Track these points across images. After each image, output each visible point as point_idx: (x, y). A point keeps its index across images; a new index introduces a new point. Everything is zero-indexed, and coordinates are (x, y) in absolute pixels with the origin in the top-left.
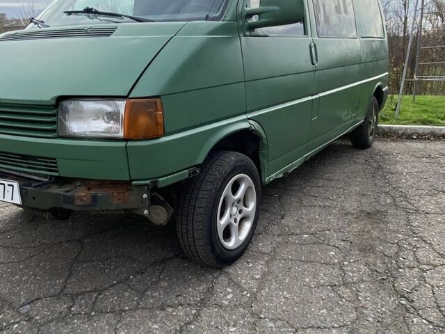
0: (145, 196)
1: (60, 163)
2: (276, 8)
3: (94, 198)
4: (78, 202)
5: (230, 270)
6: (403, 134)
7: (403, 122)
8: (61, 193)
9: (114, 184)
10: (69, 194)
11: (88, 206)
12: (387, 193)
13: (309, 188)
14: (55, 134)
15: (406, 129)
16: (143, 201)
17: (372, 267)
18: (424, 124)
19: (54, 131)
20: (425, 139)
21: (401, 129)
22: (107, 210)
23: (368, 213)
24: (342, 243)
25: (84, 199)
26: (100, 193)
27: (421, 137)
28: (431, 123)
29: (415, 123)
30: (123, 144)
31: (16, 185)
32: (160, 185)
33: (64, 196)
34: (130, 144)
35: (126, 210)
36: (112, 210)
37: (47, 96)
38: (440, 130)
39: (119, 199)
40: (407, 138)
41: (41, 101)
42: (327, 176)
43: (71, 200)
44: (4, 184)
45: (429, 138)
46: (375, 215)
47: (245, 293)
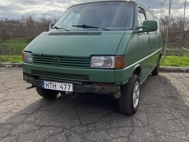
0: (119, 88)
1: (90, 77)
2: (149, 26)
3: (102, 88)
4: (97, 90)
5: (135, 116)
6: (167, 70)
7: (167, 66)
8: (91, 87)
9: (108, 84)
10: (94, 87)
11: (100, 91)
12: (173, 90)
13: (145, 89)
14: (89, 68)
15: (169, 68)
16: (118, 89)
17: (181, 114)
18: (174, 66)
19: (88, 66)
20: (176, 72)
21: (167, 68)
22: (106, 93)
23: (171, 97)
24: (167, 107)
25: (99, 89)
26: (104, 87)
27: (174, 71)
28: (177, 66)
29: (171, 66)
30: (114, 70)
31: (71, 85)
32: (123, 84)
33: (92, 88)
34: (116, 70)
35: (111, 93)
36: (108, 93)
37: (87, 55)
38: (181, 68)
39: (110, 89)
40: (169, 71)
41: (85, 56)
42: (149, 84)
43: (95, 89)
44: (66, 85)
45: (177, 72)
46: (173, 97)
47: (145, 123)
